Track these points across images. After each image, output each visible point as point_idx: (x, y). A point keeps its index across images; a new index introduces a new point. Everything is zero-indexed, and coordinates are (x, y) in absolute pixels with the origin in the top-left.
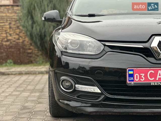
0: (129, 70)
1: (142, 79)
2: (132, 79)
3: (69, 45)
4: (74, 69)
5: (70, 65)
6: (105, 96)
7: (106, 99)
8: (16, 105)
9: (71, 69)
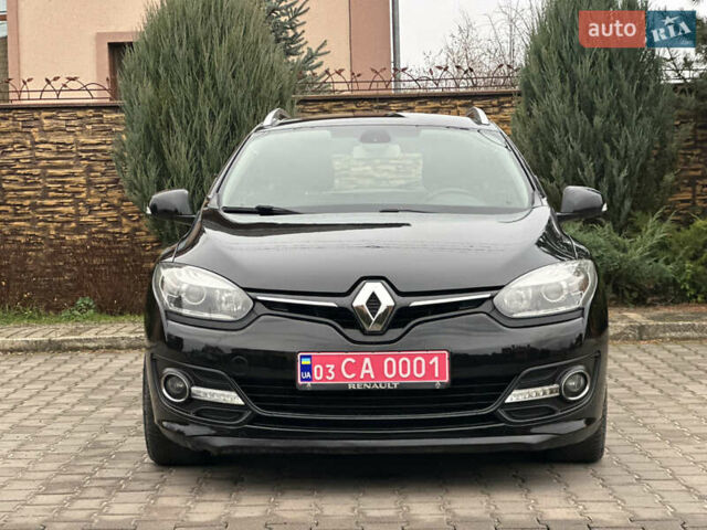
0: (302, 357)
1: (330, 375)
2: (308, 375)
3: (183, 296)
4: (193, 352)
5: (185, 343)
6: (253, 412)
7: (256, 419)
8: (75, 438)
9: (185, 354)
